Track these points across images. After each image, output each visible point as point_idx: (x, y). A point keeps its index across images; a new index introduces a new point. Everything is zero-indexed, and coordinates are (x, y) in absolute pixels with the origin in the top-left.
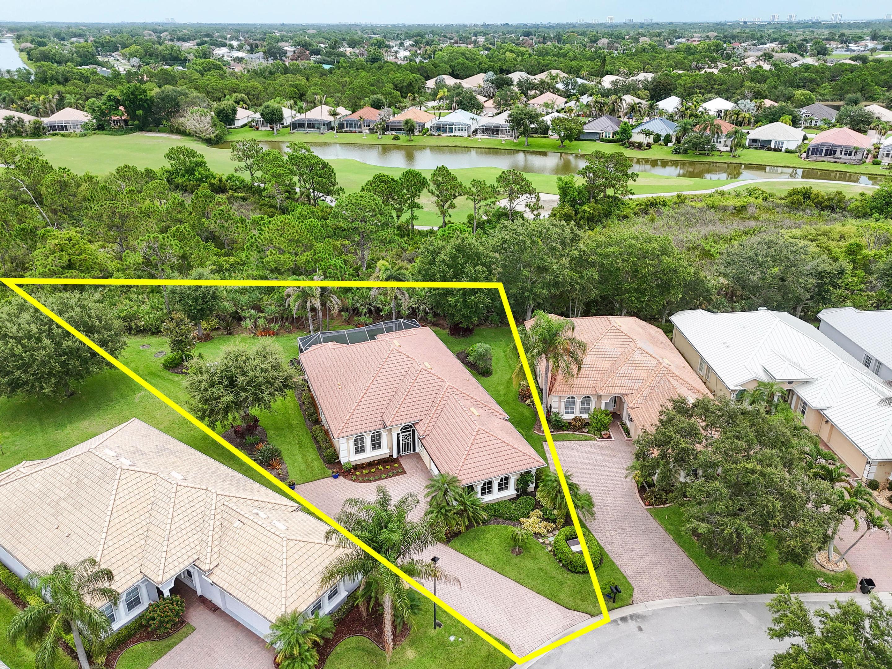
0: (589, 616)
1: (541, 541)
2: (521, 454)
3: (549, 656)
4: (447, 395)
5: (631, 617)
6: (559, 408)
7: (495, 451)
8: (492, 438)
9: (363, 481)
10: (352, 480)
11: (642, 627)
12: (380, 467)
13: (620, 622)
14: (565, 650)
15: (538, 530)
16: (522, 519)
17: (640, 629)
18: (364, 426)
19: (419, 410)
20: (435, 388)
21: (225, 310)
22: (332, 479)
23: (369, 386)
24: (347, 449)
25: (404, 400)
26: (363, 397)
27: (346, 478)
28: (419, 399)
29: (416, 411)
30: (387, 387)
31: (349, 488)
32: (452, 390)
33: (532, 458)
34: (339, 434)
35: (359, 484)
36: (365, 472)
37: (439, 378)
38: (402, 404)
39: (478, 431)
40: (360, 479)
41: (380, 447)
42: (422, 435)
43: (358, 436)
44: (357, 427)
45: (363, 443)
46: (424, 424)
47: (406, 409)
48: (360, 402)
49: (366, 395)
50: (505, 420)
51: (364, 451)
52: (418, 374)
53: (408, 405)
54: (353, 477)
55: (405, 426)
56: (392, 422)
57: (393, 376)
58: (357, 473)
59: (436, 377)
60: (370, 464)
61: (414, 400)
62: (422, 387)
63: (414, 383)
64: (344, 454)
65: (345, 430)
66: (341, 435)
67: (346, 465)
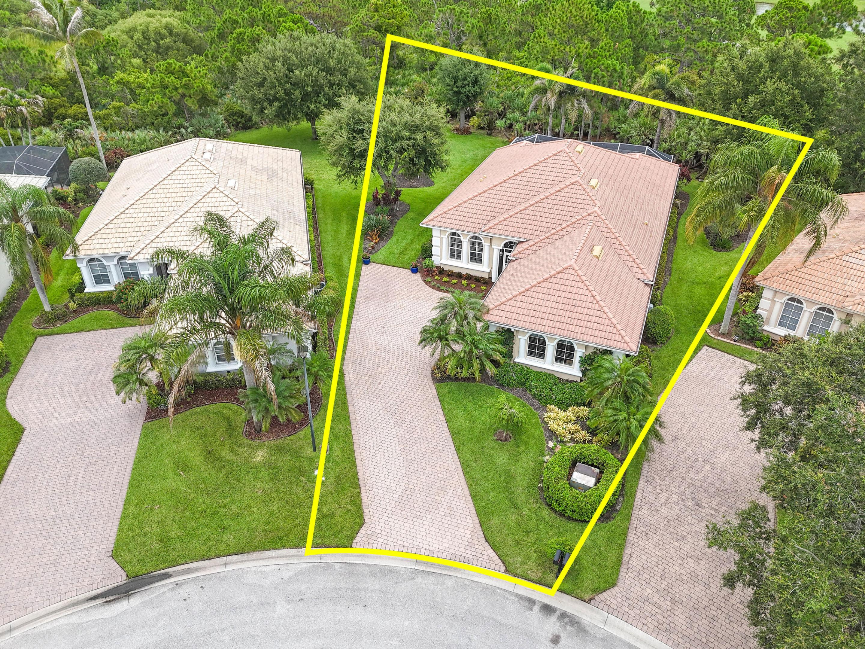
0: (503, 569)
1: (551, 444)
3: (391, 571)
4: (583, 222)
5: (563, 615)
6: (770, 311)
7: (571, 302)
8: (580, 285)
9: (433, 287)
10: (424, 281)
11: (563, 641)
12: (464, 282)
13: (536, 608)
14: (419, 580)
15: (560, 431)
16: (552, 407)
17: (556, 640)
18: (462, 223)
19: (535, 228)
20: (576, 210)
21: (491, 106)
22: (409, 272)
23: (501, 183)
24: (441, 247)
25: (524, 210)
26: (484, 192)
27: (422, 277)
28: (544, 215)
29: (530, 227)
30: (522, 192)
31: (413, 287)
32: (595, 219)
33: (620, 335)
34: (430, 221)
35: (427, 288)
36: (445, 279)
37: (592, 200)
38: (517, 213)
39: (567, 269)
40: (433, 283)
41: (480, 261)
42: (514, 256)
43: (454, 234)
44: (453, 221)
45: (460, 246)
46: (525, 245)
47: (519, 220)
48: (477, 196)
49: (491, 191)
50: (646, 284)
51: (459, 257)
52: (567, 187)
53: (525, 216)
54: (429, 279)
55: (511, 243)
56: (490, 228)
57: (539, 181)
58: (437, 277)
59: (588, 198)
60: (459, 276)
61: (537, 213)
62: (560, 203)
63: (553, 194)
64: (435, 251)
65: (439, 219)
66: (431, 223)
67: (427, 261)
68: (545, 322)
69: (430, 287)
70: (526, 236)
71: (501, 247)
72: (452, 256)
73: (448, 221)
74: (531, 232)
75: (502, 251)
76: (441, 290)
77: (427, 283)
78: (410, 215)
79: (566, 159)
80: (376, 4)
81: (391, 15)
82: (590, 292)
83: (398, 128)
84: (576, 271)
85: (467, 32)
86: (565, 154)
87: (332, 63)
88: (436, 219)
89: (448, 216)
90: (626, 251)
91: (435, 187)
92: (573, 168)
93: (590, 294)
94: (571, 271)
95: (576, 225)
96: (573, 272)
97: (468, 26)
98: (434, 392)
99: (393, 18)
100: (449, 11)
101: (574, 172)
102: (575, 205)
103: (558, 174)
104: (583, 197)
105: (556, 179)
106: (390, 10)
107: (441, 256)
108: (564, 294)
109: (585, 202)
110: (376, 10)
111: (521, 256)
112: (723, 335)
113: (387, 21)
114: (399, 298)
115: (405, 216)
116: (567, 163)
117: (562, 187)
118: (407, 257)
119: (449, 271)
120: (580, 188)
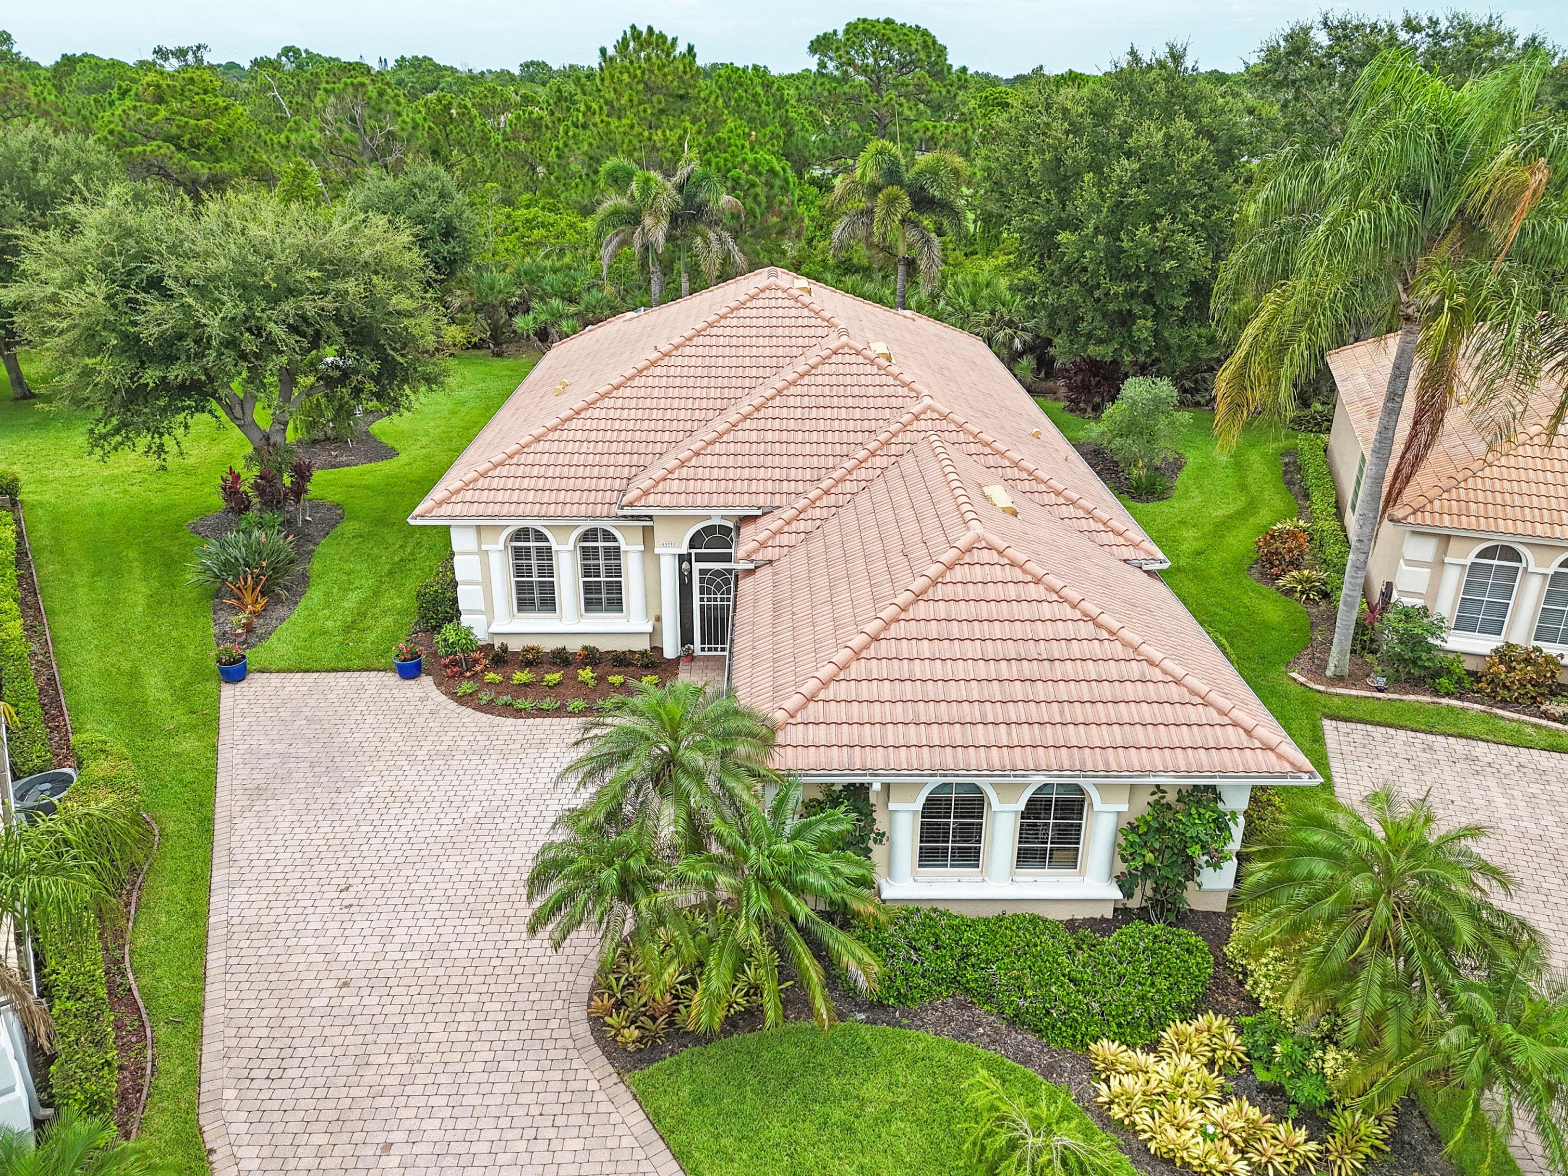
2: (1174, 692)
4: (909, 437)
6: (1433, 596)
7: (1032, 650)
8: (1033, 591)
9: (489, 708)
10: (453, 696)
12: (586, 674)
16: (1106, 1049)
18: (546, 497)
19: (777, 474)
20: (872, 414)
21: (492, 289)
22: (392, 679)
23: (632, 378)
24: (486, 583)
25: (728, 431)
26: (590, 405)
27: (438, 685)
28: (791, 436)
29: (762, 473)
30: (697, 393)
31: (420, 721)
32: (939, 425)
33: (1235, 724)
34: (439, 504)
35: (468, 715)
36: (521, 676)
37: (904, 385)
38: (713, 442)
39: (969, 550)
40: (485, 698)
41: (616, 604)
42: (748, 558)
43: (522, 534)
44: (515, 496)
45: (548, 570)
46: (771, 523)
47: (724, 461)
48: (570, 419)
49: (607, 402)
50: (1145, 572)
51: (549, 604)
52: (824, 360)
53: (739, 448)
54: (467, 687)
55: (709, 530)
56: (646, 493)
57: (734, 361)
58: (491, 676)
59: (891, 380)
60: (561, 659)
61: (769, 436)
62: (821, 401)
63: (793, 383)
64: (467, 597)
65: (469, 495)
66: (446, 510)
67: (449, 631)
68: (981, 734)
69: (479, 708)
70: (761, 500)
71: (684, 550)
72: (524, 605)
73: (500, 496)
74: (770, 486)
75: (682, 558)
76: (519, 713)
77: (462, 700)
78: (348, 527)
79: (786, 303)
80: (158, 86)
81: (202, 110)
82: (1074, 606)
83: (282, 258)
84: (1000, 553)
85: (405, 135)
86: (779, 294)
87: (43, 180)
88: (459, 498)
89: (495, 483)
90: (1058, 494)
91: (403, 458)
92: (813, 322)
93: (1078, 615)
94: (986, 556)
95: (893, 449)
96: (995, 557)
97: (404, 122)
99: (207, 116)
100: (351, 90)
101: (820, 332)
102: (864, 403)
103: (781, 341)
104: (877, 380)
105: (780, 351)
106: (197, 98)
107: (489, 611)
108: (998, 630)
109: (886, 391)
110: (160, 100)
111: (769, 554)
112: (1339, 679)
113: (192, 122)
114: (380, 765)
115: (339, 529)
116: (793, 312)
117: (812, 361)
118: (372, 637)
119: (527, 650)
120: (860, 359)
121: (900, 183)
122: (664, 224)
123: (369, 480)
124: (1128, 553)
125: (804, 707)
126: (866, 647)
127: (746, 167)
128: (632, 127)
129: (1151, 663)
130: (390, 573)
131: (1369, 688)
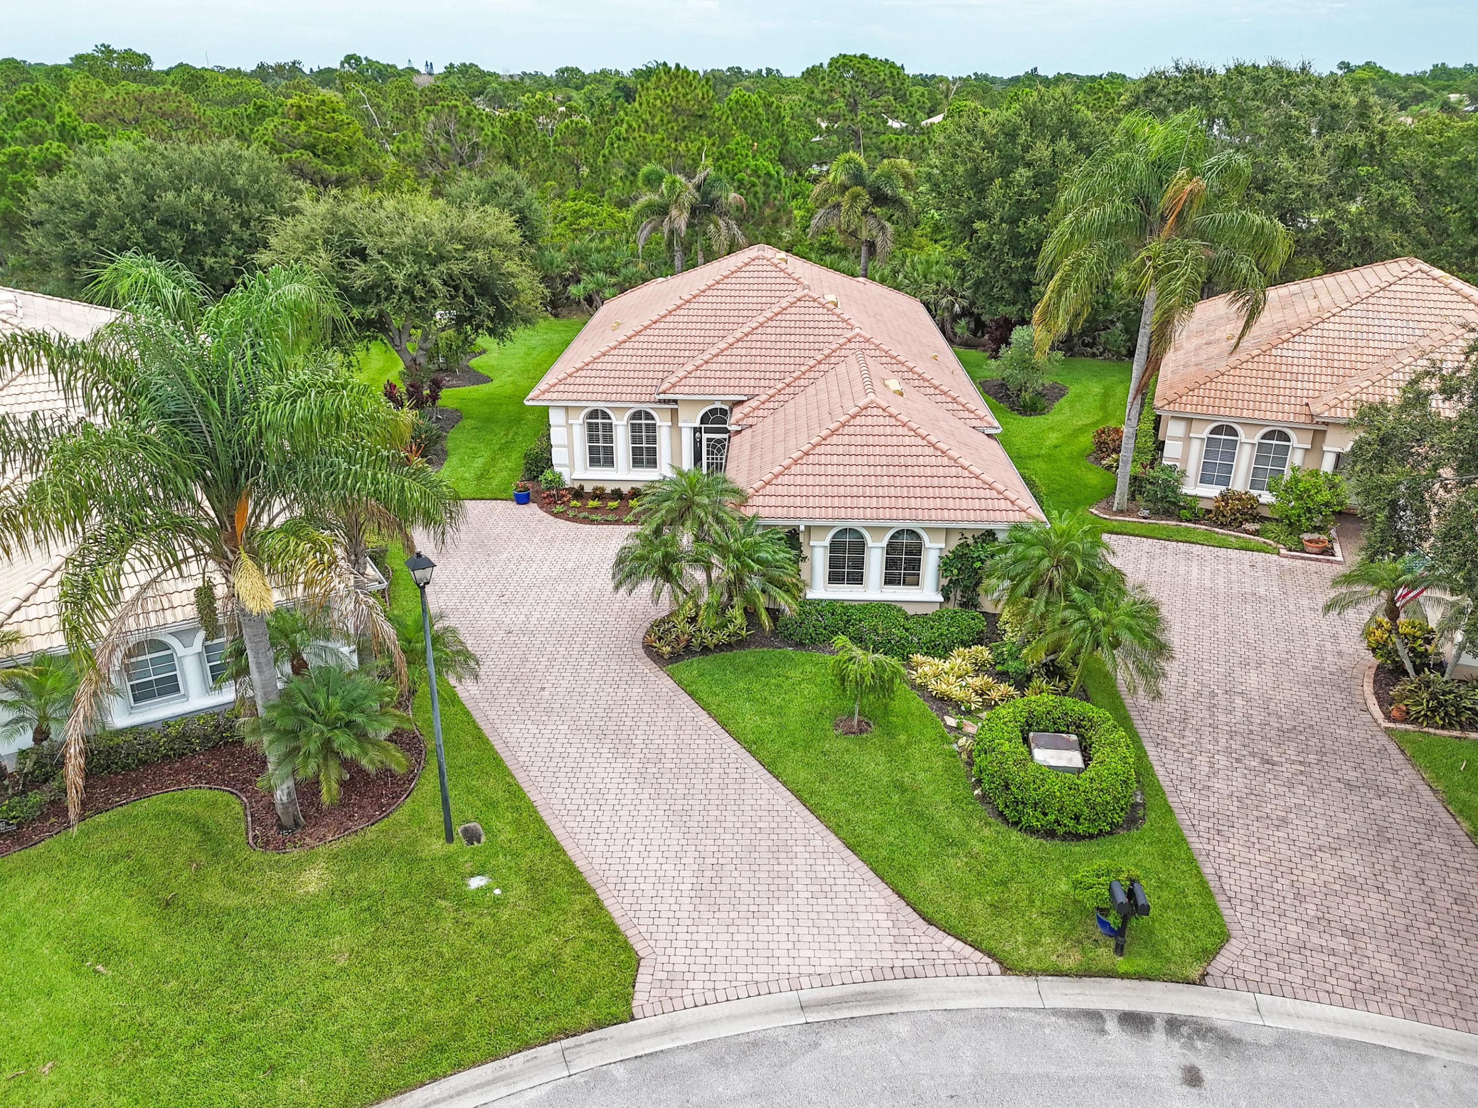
0: (995, 968)
1: (951, 722)
2: (974, 482)
3: (755, 1044)
4: (843, 352)
5: (1173, 1025)
7: (896, 460)
9: (574, 519)
10: (551, 513)
11: (1207, 1074)
12: (633, 502)
13: (1111, 1025)
14: (829, 1043)
16: (918, 658)
17: (1193, 1078)
18: (610, 389)
19: (757, 375)
20: (821, 339)
22: (512, 505)
23: (665, 316)
24: (570, 446)
25: (727, 349)
26: (637, 333)
27: (541, 508)
28: (768, 352)
29: (748, 374)
30: (708, 326)
31: (533, 525)
32: (863, 345)
34: (543, 393)
35: (561, 522)
36: (592, 503)
37: (844, 321)
38: (717, 355)
39: (866, 408)
40: (571, 514)
41: (653, 463)
42: (737, 423)
43: (594, 414)
44: (591, 389)
45: (609, 438)
46: (754, 403)
47: (724, 367)
48: (625, 342)
49: (648, 332)
50: (988, 435)
51: (609, 462)
52: (792, 305)
53: (733, 359)
54: (559, 508)
55: (713, 411)
56: (674, 386)
57: (733, 306)
58: (574, 503)
59: (835, 318)
60: (617, 494)
61: (753, 352)
62: (788, 331)
63: (771, 319)
64: (558, 456)
65: (561, 388)
66: (548, 396)
67: (548, 474)
68: (861, 502)
69: (568, 519)
70: (747, 391)
71: (697, 424)
72: (594, 462)
73: (581, 388)
74: (752, 382)
75: (696, 430)
76: (592, 522)
77: (556, 515)
78: (467, 423)
79: (769, 268)
80: (299, 107)
81: (332, 125)
82: (923, 439)
84: (884, 410)
85: (486, 145)
86: (765, 262)
87: (241, 181)
88: (556, 389)
89: (578, 381)
90: (936, 388)
91: (496, 383)
92: (787, 281)
93: (925, 443)
94: (875, 411)
95: (833, 360)
96: (880, 412)
97: (486, 135)
98: (670, 683)
99: (335, 131)
100: (447, 110)
101: (791, 287)
102: (816, 332)
103: (764, 293)
104: (826, 318)
105: (764, 300)
106: (328, 116)
107: (572, 465)
108: (877, 450)
109: (831, 325)
110: (301, 117)
111: (750, 421)
112: (1121, 512)
113: (325, 134)
114: (512, 544)
115: (460, 423)
116: (774, 274)
117: (783, 306)
118: (495, 483)
119: (596, 489)
120: (816, 304)
121: (863, 184)
122: (686, 215)
123: (475, 395)
124: (977, 423)
125: (764, 487)
126: (801, 458)
127: (749, 171)
128: (663, 140)
129: (963, 468)
130: (500, 449)
131: (1138, 517)
